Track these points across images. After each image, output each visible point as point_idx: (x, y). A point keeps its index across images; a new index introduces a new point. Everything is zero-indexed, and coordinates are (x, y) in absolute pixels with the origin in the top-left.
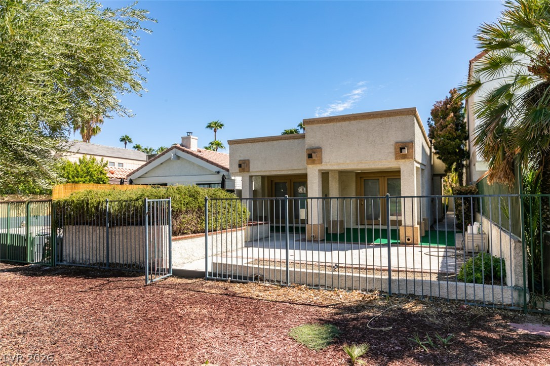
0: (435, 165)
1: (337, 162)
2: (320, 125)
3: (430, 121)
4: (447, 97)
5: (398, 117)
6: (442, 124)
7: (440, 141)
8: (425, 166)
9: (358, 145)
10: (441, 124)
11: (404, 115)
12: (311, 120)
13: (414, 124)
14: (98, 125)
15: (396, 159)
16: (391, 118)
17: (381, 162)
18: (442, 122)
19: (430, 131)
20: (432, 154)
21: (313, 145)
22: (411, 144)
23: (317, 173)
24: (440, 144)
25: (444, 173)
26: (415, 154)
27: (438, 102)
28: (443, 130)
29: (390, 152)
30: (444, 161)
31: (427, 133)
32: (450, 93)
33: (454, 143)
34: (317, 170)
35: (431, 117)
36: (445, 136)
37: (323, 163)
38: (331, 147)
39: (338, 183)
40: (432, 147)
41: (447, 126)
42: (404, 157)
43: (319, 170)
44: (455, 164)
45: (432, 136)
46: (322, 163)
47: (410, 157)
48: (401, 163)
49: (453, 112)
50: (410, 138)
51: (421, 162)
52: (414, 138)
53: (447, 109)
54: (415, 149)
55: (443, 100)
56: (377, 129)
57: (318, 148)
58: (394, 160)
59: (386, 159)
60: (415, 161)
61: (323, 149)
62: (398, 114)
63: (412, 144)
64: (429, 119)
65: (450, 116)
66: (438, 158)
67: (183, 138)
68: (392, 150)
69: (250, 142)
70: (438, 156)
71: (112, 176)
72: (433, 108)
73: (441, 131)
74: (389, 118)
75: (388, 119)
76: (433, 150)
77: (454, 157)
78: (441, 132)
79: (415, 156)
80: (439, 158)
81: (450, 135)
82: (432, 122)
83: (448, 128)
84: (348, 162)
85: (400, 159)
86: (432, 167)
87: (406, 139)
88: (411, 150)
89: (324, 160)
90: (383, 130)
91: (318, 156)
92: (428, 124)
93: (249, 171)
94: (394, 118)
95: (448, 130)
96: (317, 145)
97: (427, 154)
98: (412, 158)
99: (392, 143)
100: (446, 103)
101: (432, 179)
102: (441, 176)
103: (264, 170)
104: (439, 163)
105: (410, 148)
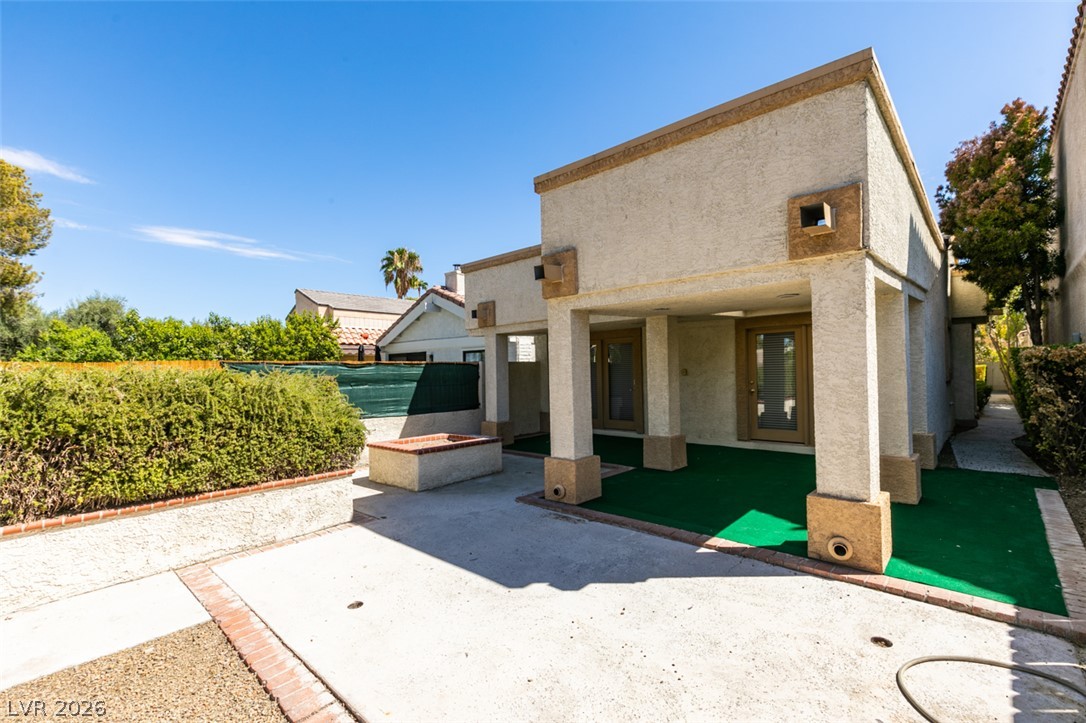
0: (957, 296)
1: (615, 284)
2: (573, 184)
3: (943, 192)
4: (994, 123)
5: (800, 104)
6: (980, 189)
7: (972, 234)
8: (924, 291)
9: (671, 225)
10: (976, 191)
11: (821, 90)
12: (551, 176)
13: (865, 114)
14: (415, 274)
15: (794, 253)
16: (775, 113)
17: (742, 273)
18: (978, 186)
19: (942, 215)
20: (950, 269)
21: (557, 245)
22: (851, 192)
23: (567, 318)
24: (971, 241)
25: (983, 314)
26: (866, 228)
27: (966, 143)
28: (982, 202)
29: (771, 235)
30: (983, 284)
31: (936, 220)
32: (1003, 112)
33: (1017, 233)
34: (569, 312)
35: (946, 183)
36: (987, 218)
37: (581, 291)
38: (600, 244)
39: (666, 346)
40: (950, 253)
41: (993, 193)
42: (825, 245)
43: (574, 312)
44: (1018, 289)
45: (949, 225)
46: (576, 291)
47: (845, 241)
48: (814, 269)
49: (1013, 154)
50: (848, 172)
51: (904, 271)
52: (866, 169)
53: (995, 152)
54: (866, 211)
55: (981, 135)
56: (725, 164)
57: (568, 250)
58: (784, 260)
59: (756, 262)
60: (870, 255)
61: (580, 250)
62: (798, 91)
63: (858, 189)
64: (941, 188)
65: (1007, 165)
66: (964, 279)
67: (447, 275)
68: (779, 226)
69: (497, 265)
70: (966, 273)
71: (365, 341)
72: (953, 158)
73: (976, 206)
74: (766, 118)
75: (763, 122)
76: (951, 260)
77: (1017, 272)
78: (975, 211)
79: (866, 238)
80: (970, 278)
81: (1006, 216)
82: (948, 195)
83: (999, 197)
84: (642, 280)
85: (806, 254)
86: (949, 302)
87: (835, 175)
88: (850, 217)
89: (583, 282)
90: (747, 162)
91: (566, 270)
92: (939, 201)
93: (494, 325)
94: (785, 111)
95: (998, 202)
96: (565, 244)
97: (929, 262)
98: (854, 245)
99: (778, 203)
100: (990, 141)
101: (949, 330)
102: (975, 321)
103: (518, 320)
104: (968, 292)
105: (849, 206)
